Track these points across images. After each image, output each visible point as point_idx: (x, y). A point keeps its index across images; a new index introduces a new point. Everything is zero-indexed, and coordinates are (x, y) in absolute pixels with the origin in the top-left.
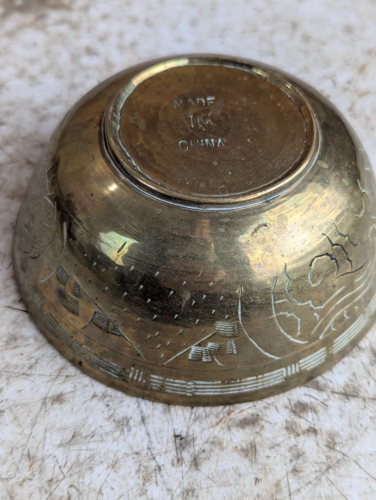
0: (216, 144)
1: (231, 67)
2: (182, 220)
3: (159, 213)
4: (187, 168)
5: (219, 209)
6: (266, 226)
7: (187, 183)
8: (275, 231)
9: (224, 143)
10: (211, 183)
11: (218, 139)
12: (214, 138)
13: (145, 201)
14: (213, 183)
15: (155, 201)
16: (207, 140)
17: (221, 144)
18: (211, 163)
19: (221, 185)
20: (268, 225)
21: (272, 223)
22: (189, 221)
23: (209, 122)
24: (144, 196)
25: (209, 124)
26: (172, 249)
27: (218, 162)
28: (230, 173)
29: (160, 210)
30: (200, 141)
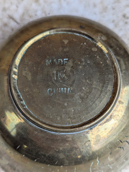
0: (67, 91)
1: (78, 35)
2: (47, 138)
3: (36, 134)
4: (51, 107)
5: (66, 134)
6: (90, 141)
7: (51, 117)
8: (94, 143)
9: (71, 91)
10: (63, 117)
11: (68, 88)
12: (66, 87)
13: (29, 126)
14: (64, 118)
15: (34, 127)
16: (62, 88)
17: (69, 91)
18: (64, 104)
19: (68, 119)
20: (91, 141)
21: (93, 140)
22: (51, 140)
23: (64, 76)
24: (29, 124)
25: (64, 78)
26: (42, 151)
27: (67, 103)
28: (73, 111)
29: (37, 132)
30: (59, 89)
